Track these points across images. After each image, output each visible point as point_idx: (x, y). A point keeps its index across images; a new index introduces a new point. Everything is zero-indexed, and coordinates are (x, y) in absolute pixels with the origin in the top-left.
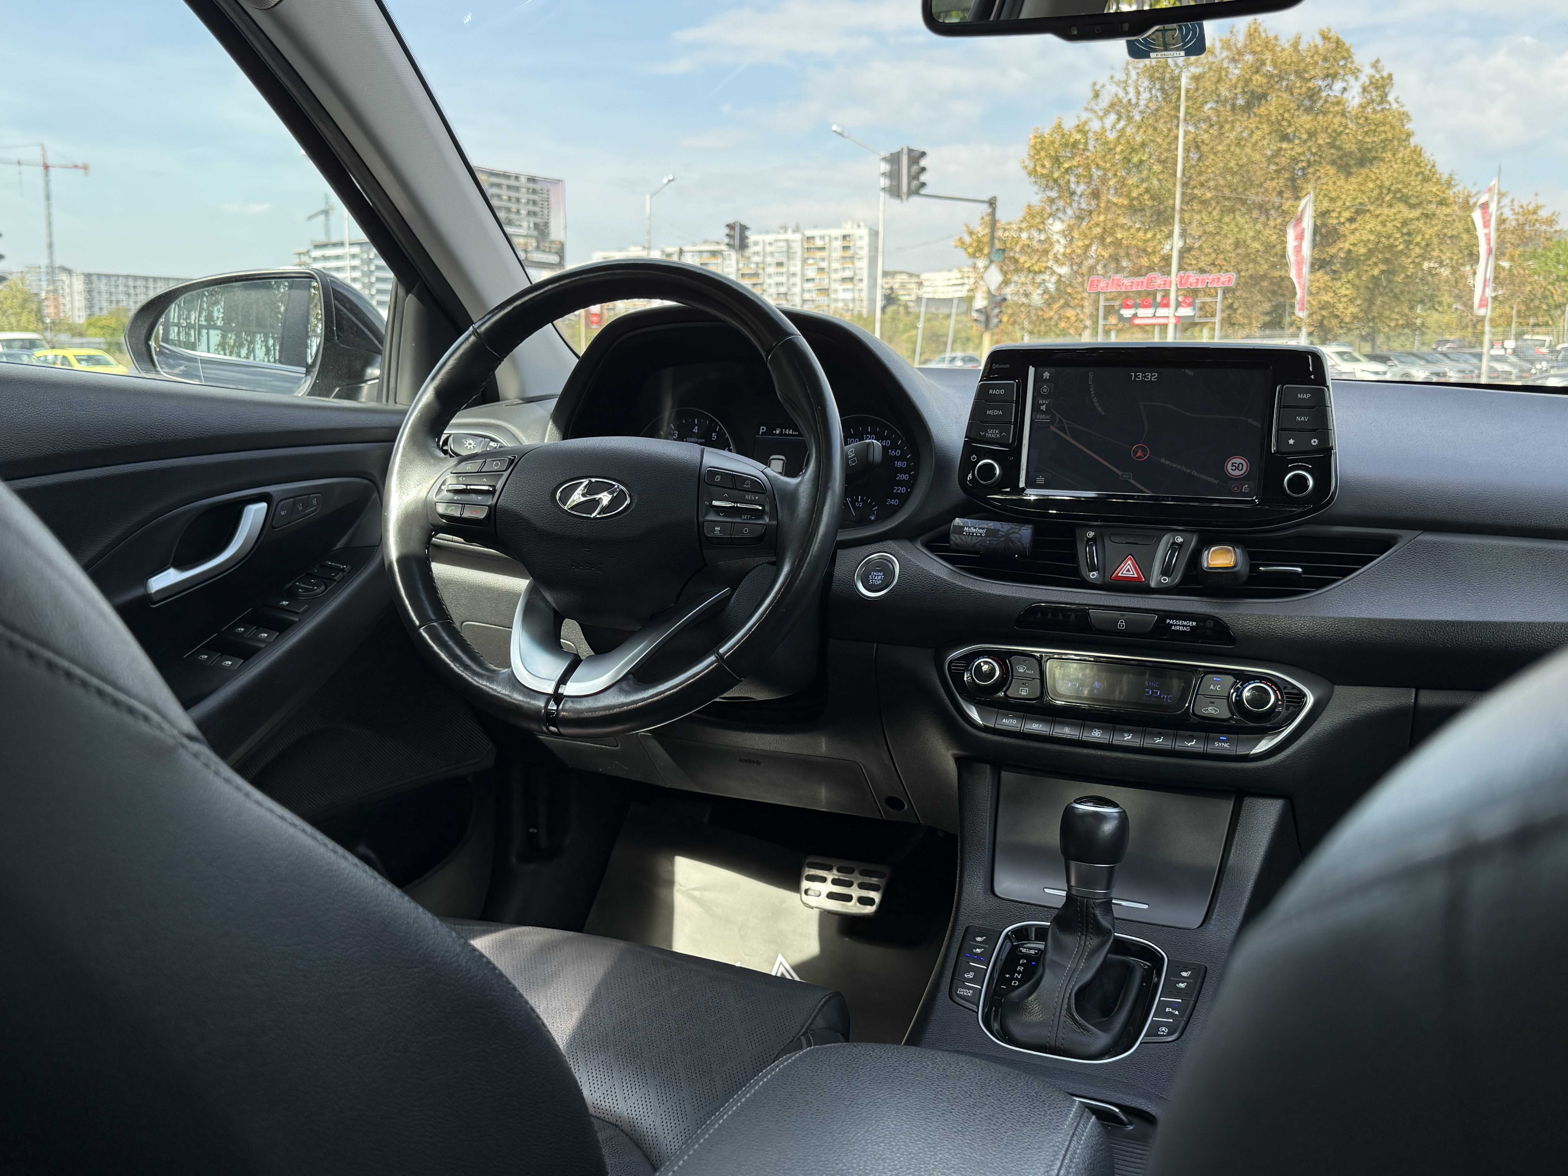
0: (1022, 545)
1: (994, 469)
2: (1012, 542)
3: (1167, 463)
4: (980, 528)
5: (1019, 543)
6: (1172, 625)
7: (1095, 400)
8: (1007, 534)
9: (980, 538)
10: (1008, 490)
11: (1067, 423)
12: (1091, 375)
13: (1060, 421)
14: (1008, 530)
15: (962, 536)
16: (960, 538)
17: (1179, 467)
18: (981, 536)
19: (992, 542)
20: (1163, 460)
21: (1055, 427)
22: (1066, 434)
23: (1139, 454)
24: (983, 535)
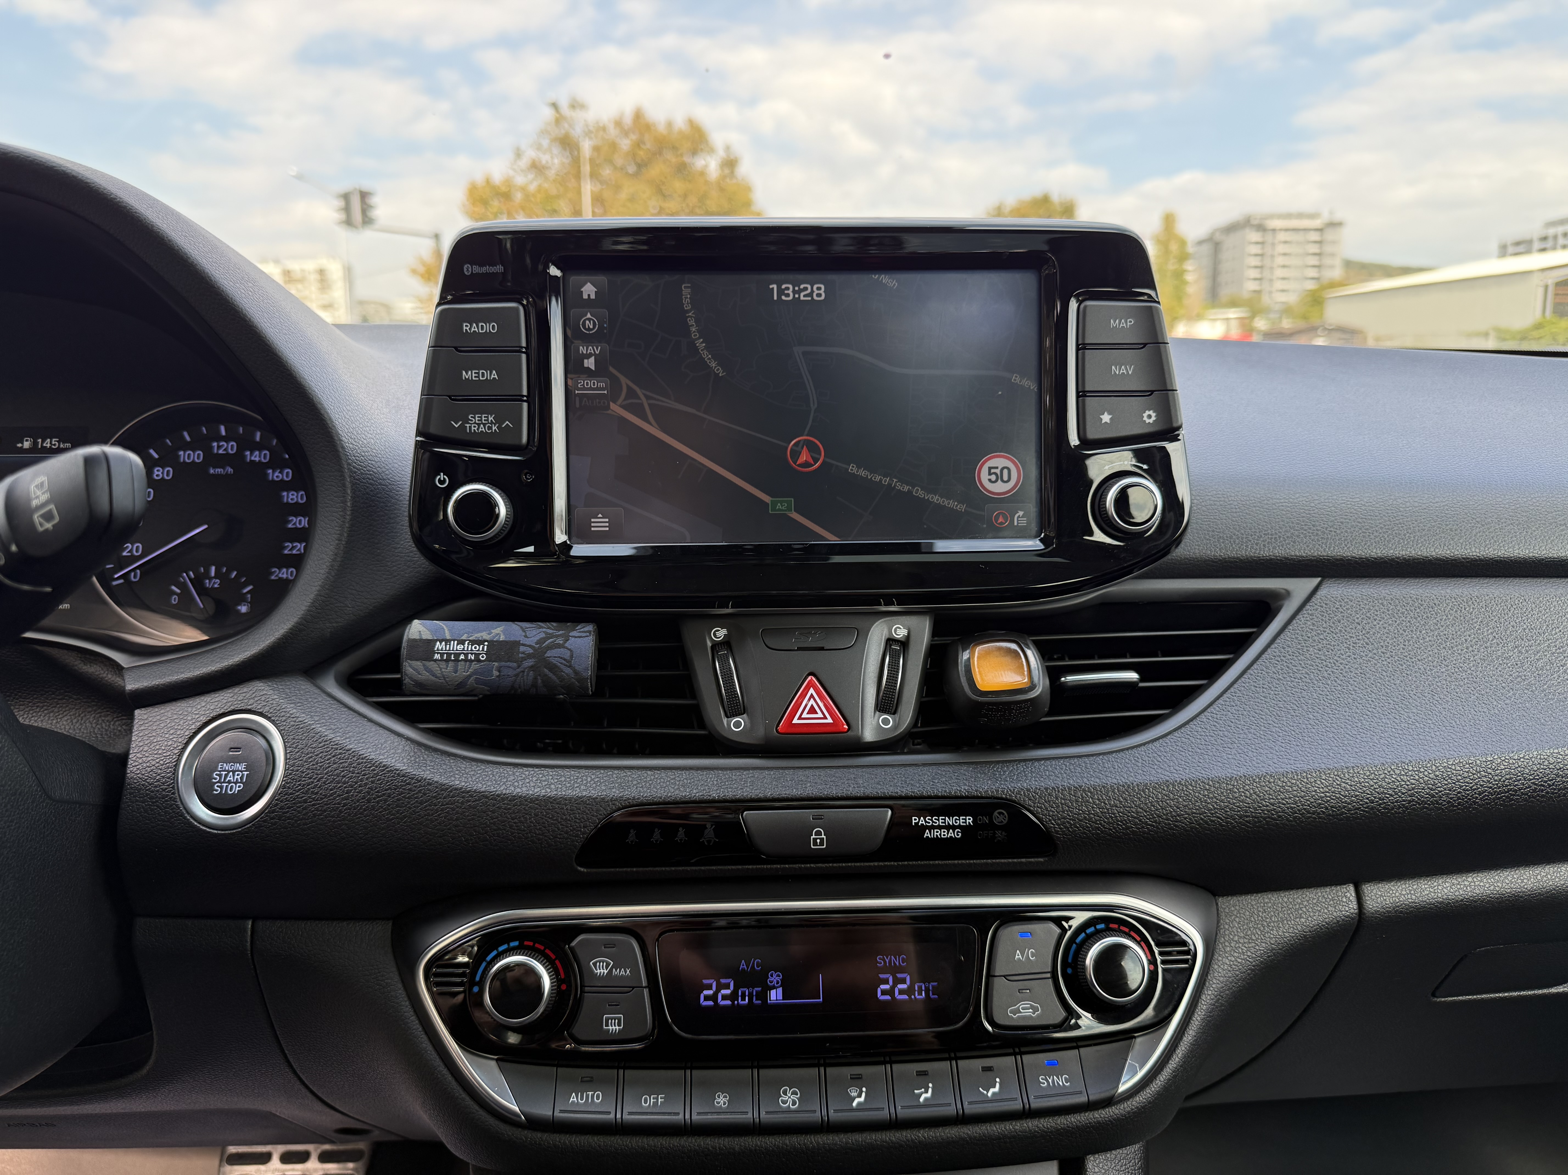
0: (576, 672)
1: (493, 505)
2: (553, 668)
3: (863, 473)
4: (473, 642)
5: (568, 671)
6: (924, 828)
7: (700, 344)
8: (539, 653)
9: (475, 666)
10: (531, 549)
11: (646, 396)
12: (686, 292)
13: (631, 394)
14: (540, 642)
15: (431, 664)
16: (427, 669)
17: (886, 481)
18: (477, 660)
19: (505, 672)
20: (852, 469)
21: (622, 406)
22: (645, 419)
23: (804, 457)
24: (482, 657)
